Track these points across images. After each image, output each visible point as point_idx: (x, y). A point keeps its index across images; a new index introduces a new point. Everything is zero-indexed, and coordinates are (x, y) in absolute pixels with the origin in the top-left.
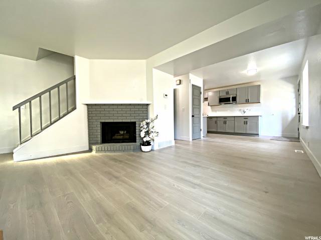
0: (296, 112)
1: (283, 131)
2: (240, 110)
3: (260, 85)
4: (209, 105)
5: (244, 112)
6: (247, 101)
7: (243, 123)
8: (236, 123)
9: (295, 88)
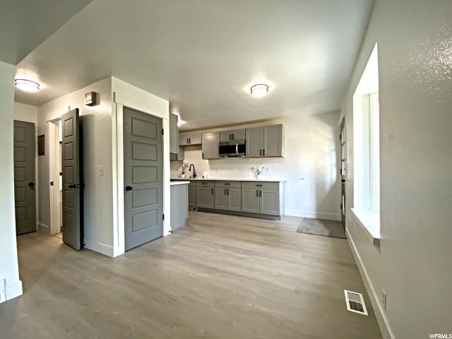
0: (338, 176)
1: (318, 209)
2: (252, 169)
3: (281, 125)
4: (203, 158)
5: (259, 173)
6: (262, 154)
7: (255, 193)
8: (244, 193)
9: (335, 132)
